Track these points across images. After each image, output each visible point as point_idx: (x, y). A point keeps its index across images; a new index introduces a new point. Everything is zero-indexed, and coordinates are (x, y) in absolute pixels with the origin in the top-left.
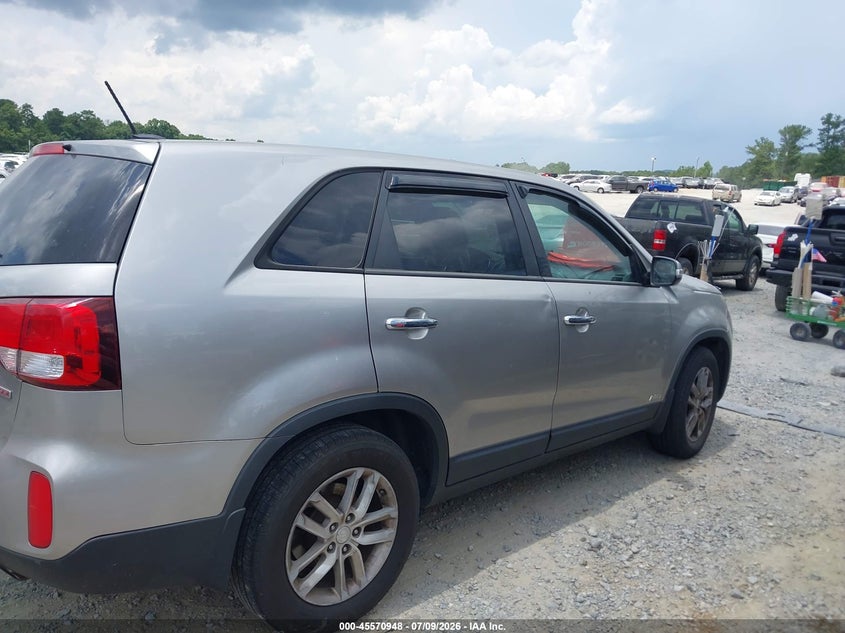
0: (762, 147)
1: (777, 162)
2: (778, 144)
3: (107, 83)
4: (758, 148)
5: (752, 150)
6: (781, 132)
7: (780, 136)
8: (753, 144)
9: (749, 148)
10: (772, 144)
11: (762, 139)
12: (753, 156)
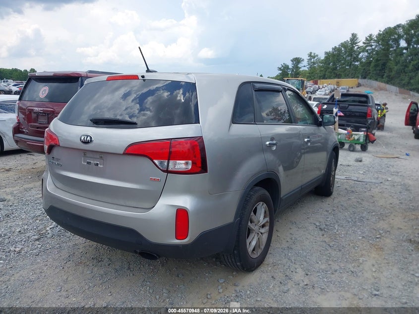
0: (284, 68)
1: (291, 74)
2: (291, 66)
3: (139, 48)
4: (282, 68)
5: (280, 69)
6: (292, 61)
7: (291, 62)
8: (280, 66)
9: (279, 68)
10: (288, 66)
11: (284, 64)
12: (280, 72)
